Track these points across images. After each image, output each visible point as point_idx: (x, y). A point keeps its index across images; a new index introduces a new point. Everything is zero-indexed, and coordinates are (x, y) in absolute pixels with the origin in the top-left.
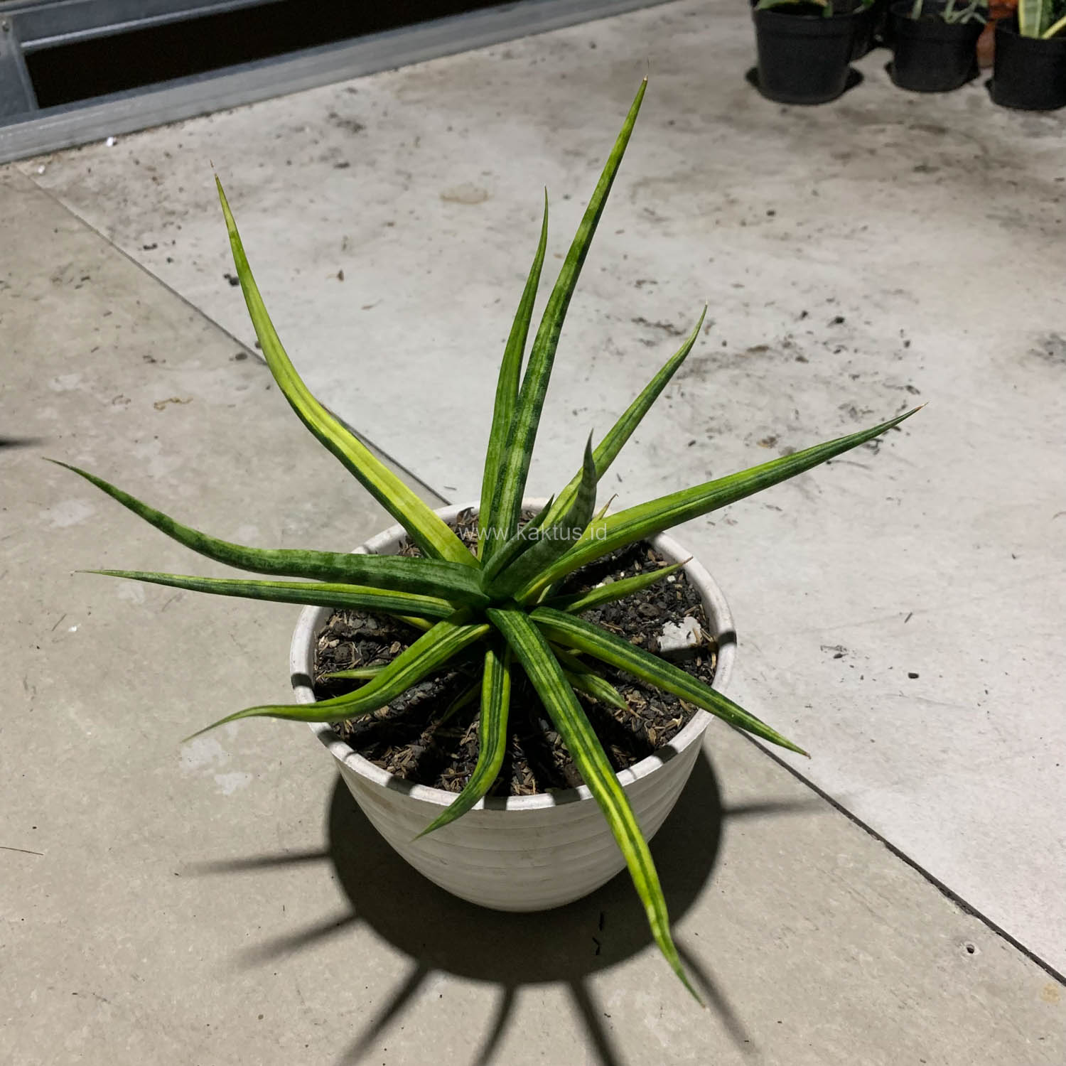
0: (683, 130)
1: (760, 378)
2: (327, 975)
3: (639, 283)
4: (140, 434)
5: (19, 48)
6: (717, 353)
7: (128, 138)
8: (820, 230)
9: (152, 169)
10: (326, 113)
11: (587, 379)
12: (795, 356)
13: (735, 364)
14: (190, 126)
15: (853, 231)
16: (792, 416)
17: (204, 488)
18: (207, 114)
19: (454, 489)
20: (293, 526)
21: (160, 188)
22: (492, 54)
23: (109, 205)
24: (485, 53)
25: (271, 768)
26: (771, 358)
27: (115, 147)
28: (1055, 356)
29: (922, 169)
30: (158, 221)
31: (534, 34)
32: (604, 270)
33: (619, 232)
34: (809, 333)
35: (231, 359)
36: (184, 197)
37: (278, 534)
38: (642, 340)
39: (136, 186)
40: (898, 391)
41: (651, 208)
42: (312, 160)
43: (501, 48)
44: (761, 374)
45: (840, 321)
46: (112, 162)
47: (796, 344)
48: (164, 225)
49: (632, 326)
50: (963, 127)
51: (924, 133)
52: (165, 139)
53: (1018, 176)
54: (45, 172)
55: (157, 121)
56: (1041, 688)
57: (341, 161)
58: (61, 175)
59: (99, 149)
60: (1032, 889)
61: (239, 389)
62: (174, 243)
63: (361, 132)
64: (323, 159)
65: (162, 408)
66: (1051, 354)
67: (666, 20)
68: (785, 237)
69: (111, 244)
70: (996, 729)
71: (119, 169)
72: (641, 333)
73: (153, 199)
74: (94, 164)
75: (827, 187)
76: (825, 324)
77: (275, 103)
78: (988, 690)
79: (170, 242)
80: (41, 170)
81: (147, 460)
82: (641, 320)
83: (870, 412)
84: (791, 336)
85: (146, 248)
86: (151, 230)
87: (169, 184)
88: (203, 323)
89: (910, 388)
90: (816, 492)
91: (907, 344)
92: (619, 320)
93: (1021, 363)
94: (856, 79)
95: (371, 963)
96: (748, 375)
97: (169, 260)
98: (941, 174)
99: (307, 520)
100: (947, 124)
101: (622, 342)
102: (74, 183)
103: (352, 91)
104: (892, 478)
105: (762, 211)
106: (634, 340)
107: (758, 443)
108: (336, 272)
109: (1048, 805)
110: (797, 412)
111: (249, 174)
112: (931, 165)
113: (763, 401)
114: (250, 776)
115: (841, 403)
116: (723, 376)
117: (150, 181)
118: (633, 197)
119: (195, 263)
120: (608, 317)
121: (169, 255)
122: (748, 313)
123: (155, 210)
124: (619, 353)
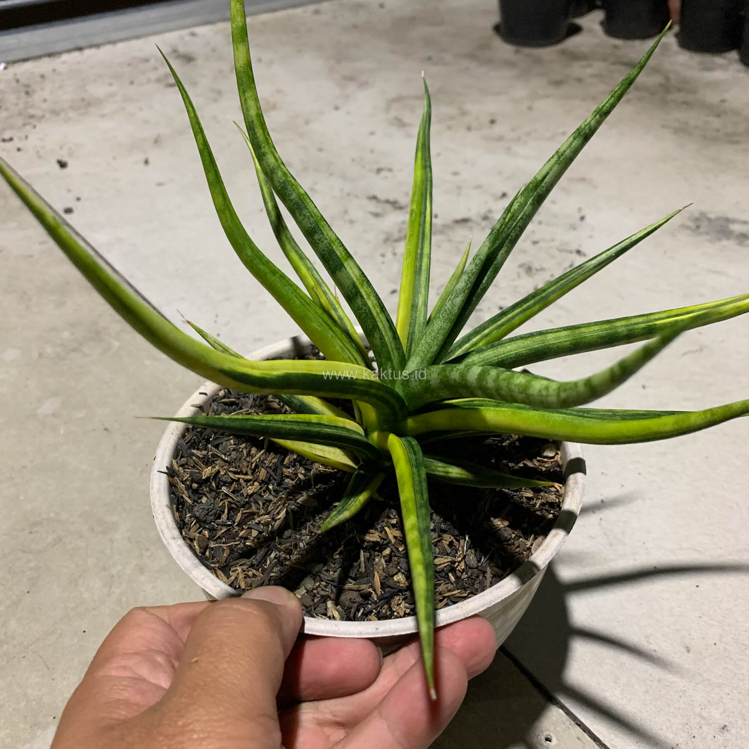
0: (437, 64)
1: (458, 242)
3: (379, 171)
7: (17, 65)
8: (528, 134)
9: (28, 86)
10: (169, 49)
14: (65, 57)
18: (80, 49)
20: (49, 350)
21: (30, 99)
22: (305, 12)
24: (299, 11)
26: (471, 228)
27: (6, 71)
28: (701, 230)
30: (19, 121)
32: (353, 160)
33: (372, 133)
36: (45, 106)
37: (35, 356)
38: (371, 213)
39: (11, 98)
40: (569, 254)
41: (400, 117)
43: (312, 8)
47: (492, 217)
48: (24, 125)
49: (366, 202)
50: (652, 63)
51: (621, 68)
52: (45, 66)
53: (690, 98)
55: (40, 53)
57: (171, 81)
60: (615, 682)
61: (40, 243)
62: (27, 137)
63: (192, 63)
64: (158, 80)
66: (698, 227)
68: (500, 138)
70: (606, 534)
72: (372, 207)
73: (21, 106)
75: (540, 104)
77: (134, 43)
78: (603, 498)
79: (23, 135)
82: (375, 197)
83: (542, 269)
84: (490, 211)
85: (4, 140)
86: (13, 128)
87: (37, 98)
89: (578, 252)
91: (582, 218)
92: (357, 197)
94: (576, 30)
96: (450, 241)
97: (19, 150)
99: (62, 345)
101: (355, 214)
103: (193, 35)
105: (486, 120)
106: (366, 212)
108: (142, 157)
109: (641, 604)
111: (97, 90)
115: (519, 263)
117: (23, 94)
118: (387, 109)
119: (38, 152)
120: (349, 195)
121: (19, 145)
122: (459, 194)
123: (20, 114)
124: (351, 222)
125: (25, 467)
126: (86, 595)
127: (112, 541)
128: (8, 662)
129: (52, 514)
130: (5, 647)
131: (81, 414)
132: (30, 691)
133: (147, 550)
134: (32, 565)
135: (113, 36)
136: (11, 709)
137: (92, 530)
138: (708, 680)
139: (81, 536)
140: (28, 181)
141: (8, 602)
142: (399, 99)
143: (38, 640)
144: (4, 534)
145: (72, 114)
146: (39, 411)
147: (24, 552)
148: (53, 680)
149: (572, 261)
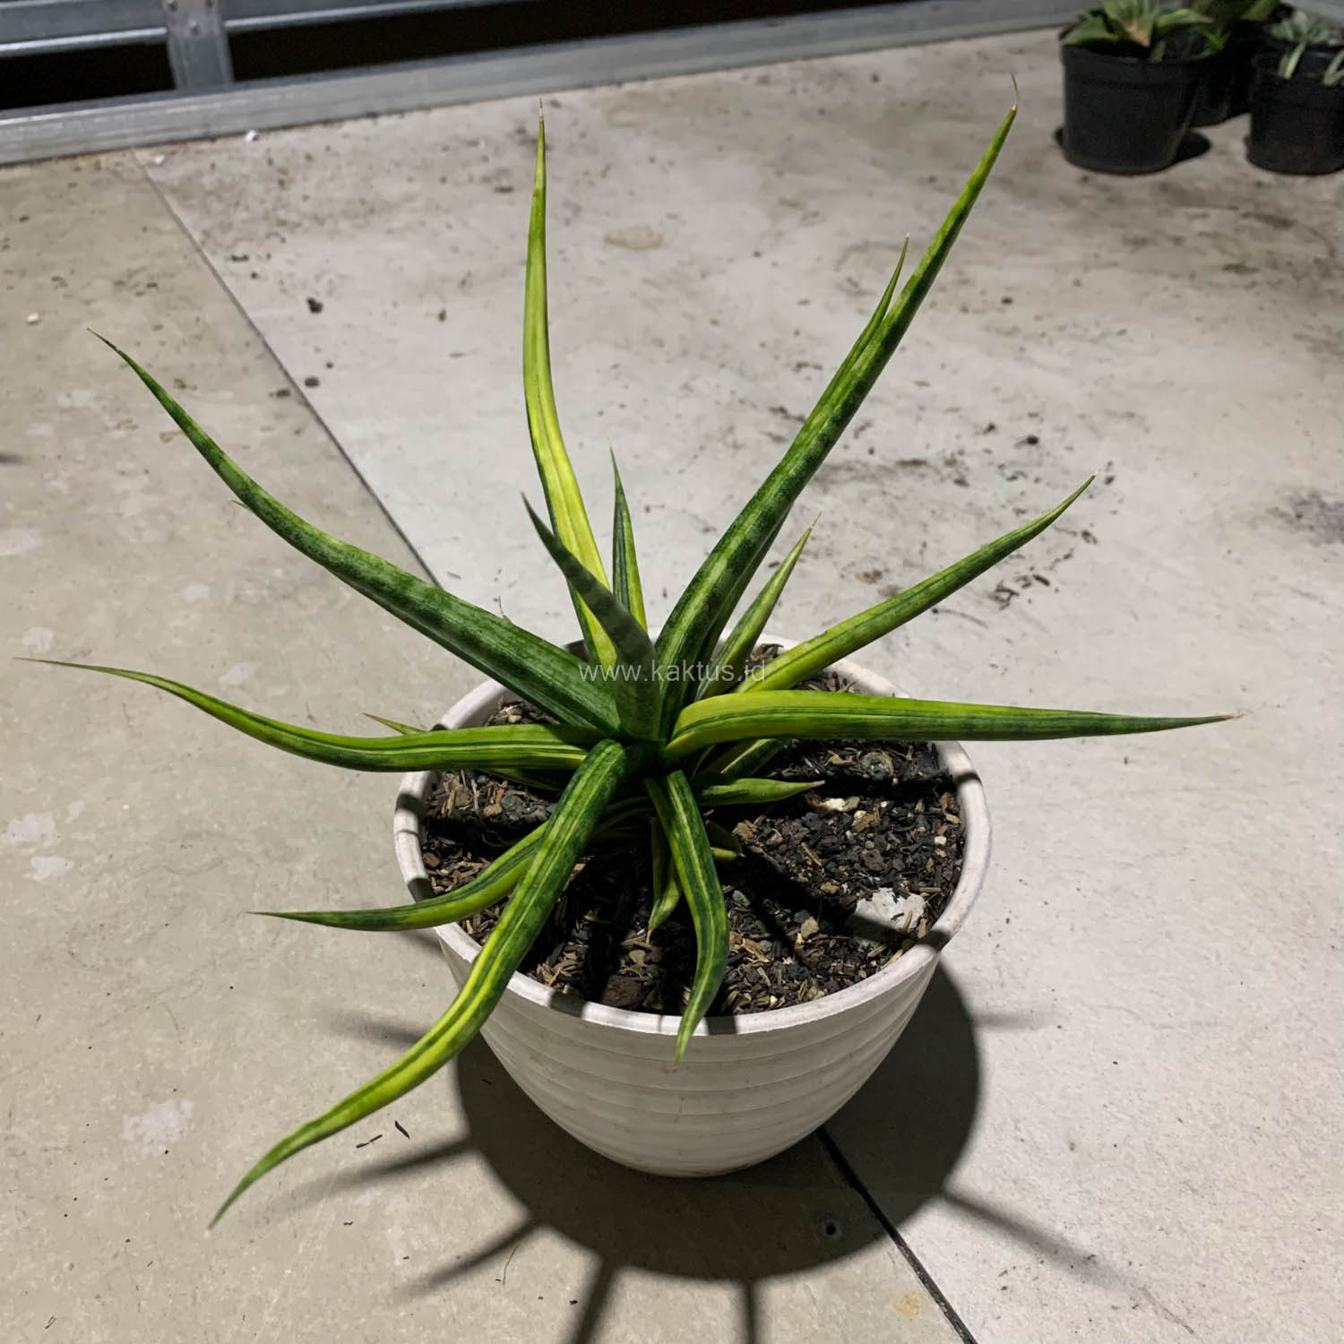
0: (941, 190)
1: (897, 498)
2: (51, 1102)
3: (800, 366)
4: (130, 466)
5: (222, 27)
6: (858, 461)
7: (272, 135)
8: (1061, 329)
9: (283, 171)
10: (511, 128)
11: (681, 472)
12: (956, 476)
13: (873, 478)
14: (349, 127)
15: (1104, 335)
16: (917, 548)
17: (171, 537)
18: (373, 115)
19: (459, 577)
20: (250, 592)
21: (284, 194)
22: (745, 78)
23: (216, 206)
24: (736, 75)
25: (97, 860)
26: (923, 476)
27: (256, 143)
28: (1303, 521)
29: (1238, 268)
30: (262, 229)
31: (807, 57)
32: (763, 345)
33: (804, 302)
34: (988, 451)
35: (271, 395)
36: (304, 207)
37: (229, 598)
38: (770, 435)
39: (257, 189)
40: (1069, 537)
41: (856, 279)
42: (471, 179)
43: (759, 71)
44: (899, 493)
45: (1033, 441)
46: (242, 160)
47: (962, 463)
48: (268, 236)
49: (767, 415)
50: (1314, 222)
51: (1258, 225)
52: (316, 138)
54: (162, 165)
55: (312, 117)
56: (1084, 929)
57: (505, 183)
58: (180, 168)
59: (235, 143)
61: (264, 429)
62: (269, 256)
64: (486, 180)
65: (168, 440)
66: (1299, 516)
67: (983, 56)
68: (1012, 332)
69: (199, 250)
70: (999, 968)
71: (246, 169)
72: (774, 424)
73: (269, 204)
74: (221, 160)
75: (1096, 278)
76: (1013, 442)
77: (460, 111)
78: (1010, 918)
79: (264, 255)
80: (159, 159)
81: (125, 495)
82: (782, 410)
84: (961, 453)
85: (235, 259)
86: (251, 240)
87: (294, 192)
88: (260, 349)
89: (1086, 534)
90: (902, 645)
91: (1109, 480)
92: (754, 406)
93: (1253, 524)
94: (1200, 147)
95: (105, 1099)
96: (884, 493)
97: (254, 276)
98: (1257, 277)
99: (270, 588)
100: (1298, 216)
101: (746, 433)
102: (189, 179)
103: (555, 104)
104: (1009, 641)
105: (997, 297)
106: (761, 433)
107: (858, 576)
108: (437, 309)
110: (924, 545)
111: (391, 188)
112: (1249, 264)
113: (888, 526)
114: (71, 864)
116: (851, 490)
117: (275, 185)
118: (839, 264)
119: (282, 282)
120: (742, 402)
121: (257, 270)
122: (919, 418)
123: (266, 218)
124: (736, 446)
125: (189, 755)
126: (242, 940)
127: (291, 873)
128: (126, 1010)
129: (216, 826)
130: (127, 991)
131: (280, 691)
132: (149, 1052)
133: (337, 891)
134: (177, 889)
135: (429, 99)
136: (121, 1070)
137: (267, 854)
138: (1089, 1192)
139: (250, 860)
140: (258, 325)
141: (139, 934)
142: (863, 247)
143: (169, 988)
144: (147, 843)
145: (344, 224)
146: (222, 679)
147: (170, 871)
148: (181, 1042)
149: (1072, 550)
